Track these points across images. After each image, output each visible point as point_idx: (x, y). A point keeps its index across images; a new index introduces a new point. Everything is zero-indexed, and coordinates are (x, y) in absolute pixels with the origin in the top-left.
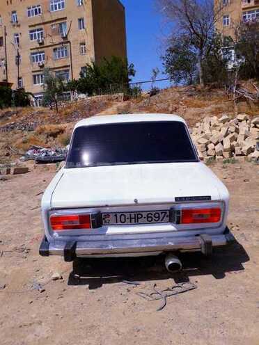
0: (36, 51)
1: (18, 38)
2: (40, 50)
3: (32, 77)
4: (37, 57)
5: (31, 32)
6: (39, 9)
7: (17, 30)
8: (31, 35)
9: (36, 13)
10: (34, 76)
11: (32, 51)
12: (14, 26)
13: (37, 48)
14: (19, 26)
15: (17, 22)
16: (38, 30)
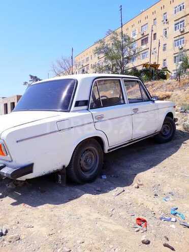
0: (178, 38)
1: (166, 32)
2: (181, 37)
3: (173, 58)
4: (178, 42)
5: (176, 25)
6: (183, 6)
7: (166, 26)
8: (176, 27)
9: (181, 10)
10: (175, 57)
11: (176, 39)
12: (164, 23)
13: (179, 36)
14: (168, 23)
15: (166, 20)
16: (181, 22)
